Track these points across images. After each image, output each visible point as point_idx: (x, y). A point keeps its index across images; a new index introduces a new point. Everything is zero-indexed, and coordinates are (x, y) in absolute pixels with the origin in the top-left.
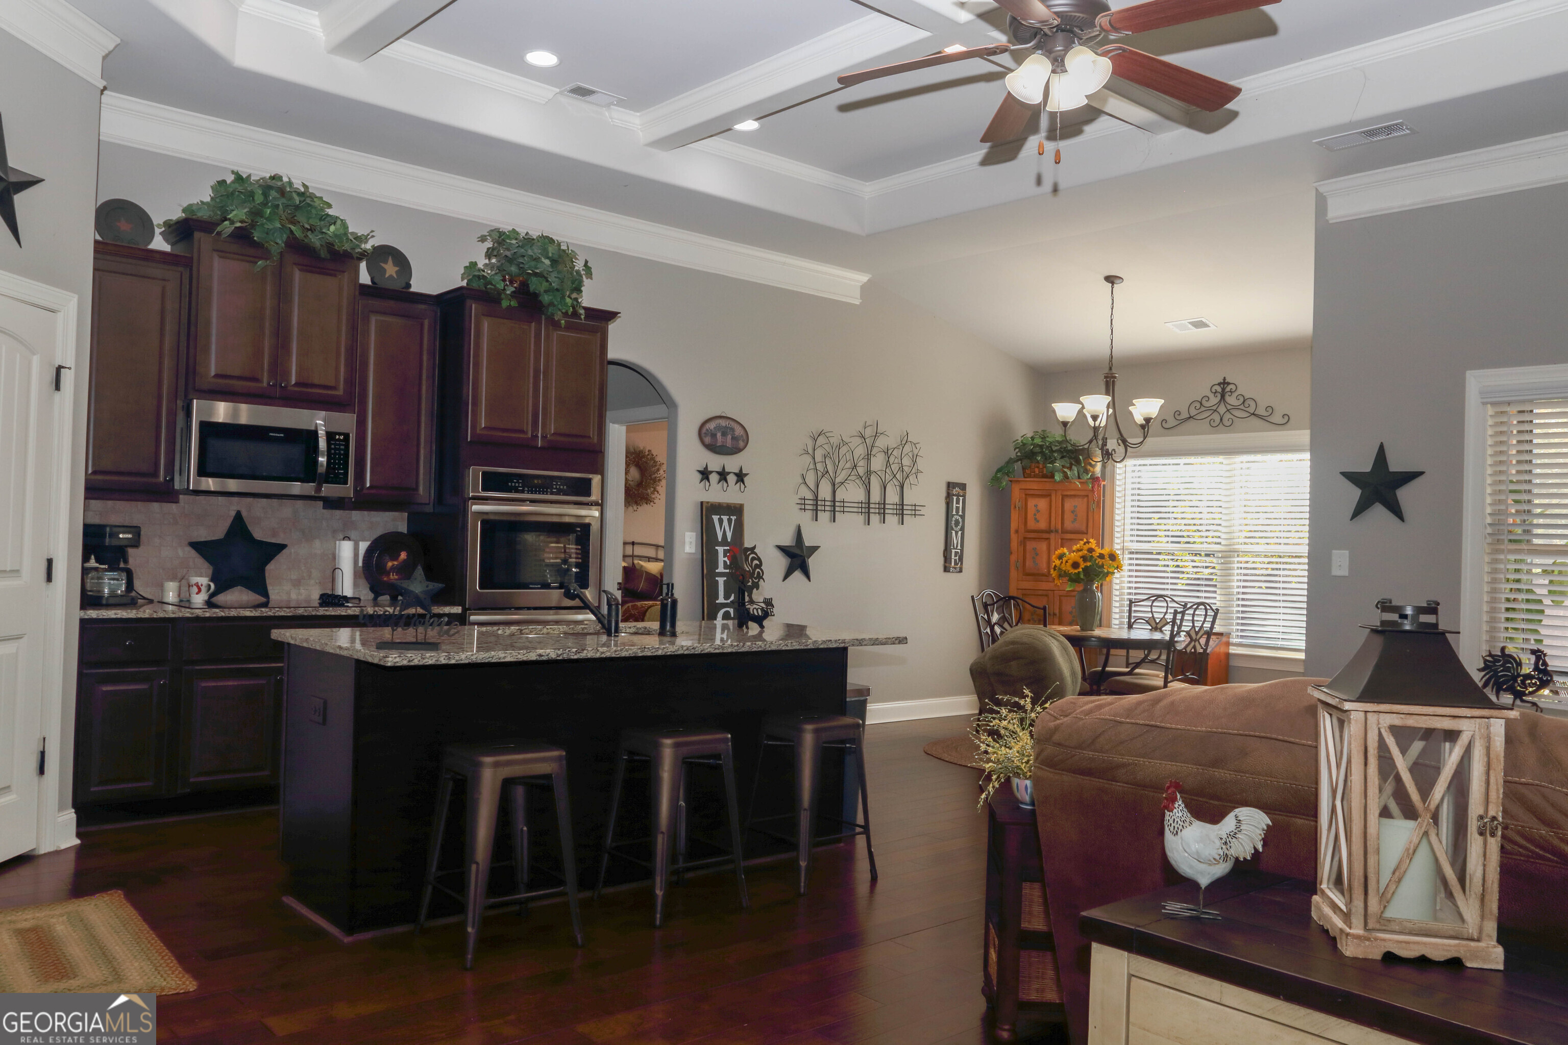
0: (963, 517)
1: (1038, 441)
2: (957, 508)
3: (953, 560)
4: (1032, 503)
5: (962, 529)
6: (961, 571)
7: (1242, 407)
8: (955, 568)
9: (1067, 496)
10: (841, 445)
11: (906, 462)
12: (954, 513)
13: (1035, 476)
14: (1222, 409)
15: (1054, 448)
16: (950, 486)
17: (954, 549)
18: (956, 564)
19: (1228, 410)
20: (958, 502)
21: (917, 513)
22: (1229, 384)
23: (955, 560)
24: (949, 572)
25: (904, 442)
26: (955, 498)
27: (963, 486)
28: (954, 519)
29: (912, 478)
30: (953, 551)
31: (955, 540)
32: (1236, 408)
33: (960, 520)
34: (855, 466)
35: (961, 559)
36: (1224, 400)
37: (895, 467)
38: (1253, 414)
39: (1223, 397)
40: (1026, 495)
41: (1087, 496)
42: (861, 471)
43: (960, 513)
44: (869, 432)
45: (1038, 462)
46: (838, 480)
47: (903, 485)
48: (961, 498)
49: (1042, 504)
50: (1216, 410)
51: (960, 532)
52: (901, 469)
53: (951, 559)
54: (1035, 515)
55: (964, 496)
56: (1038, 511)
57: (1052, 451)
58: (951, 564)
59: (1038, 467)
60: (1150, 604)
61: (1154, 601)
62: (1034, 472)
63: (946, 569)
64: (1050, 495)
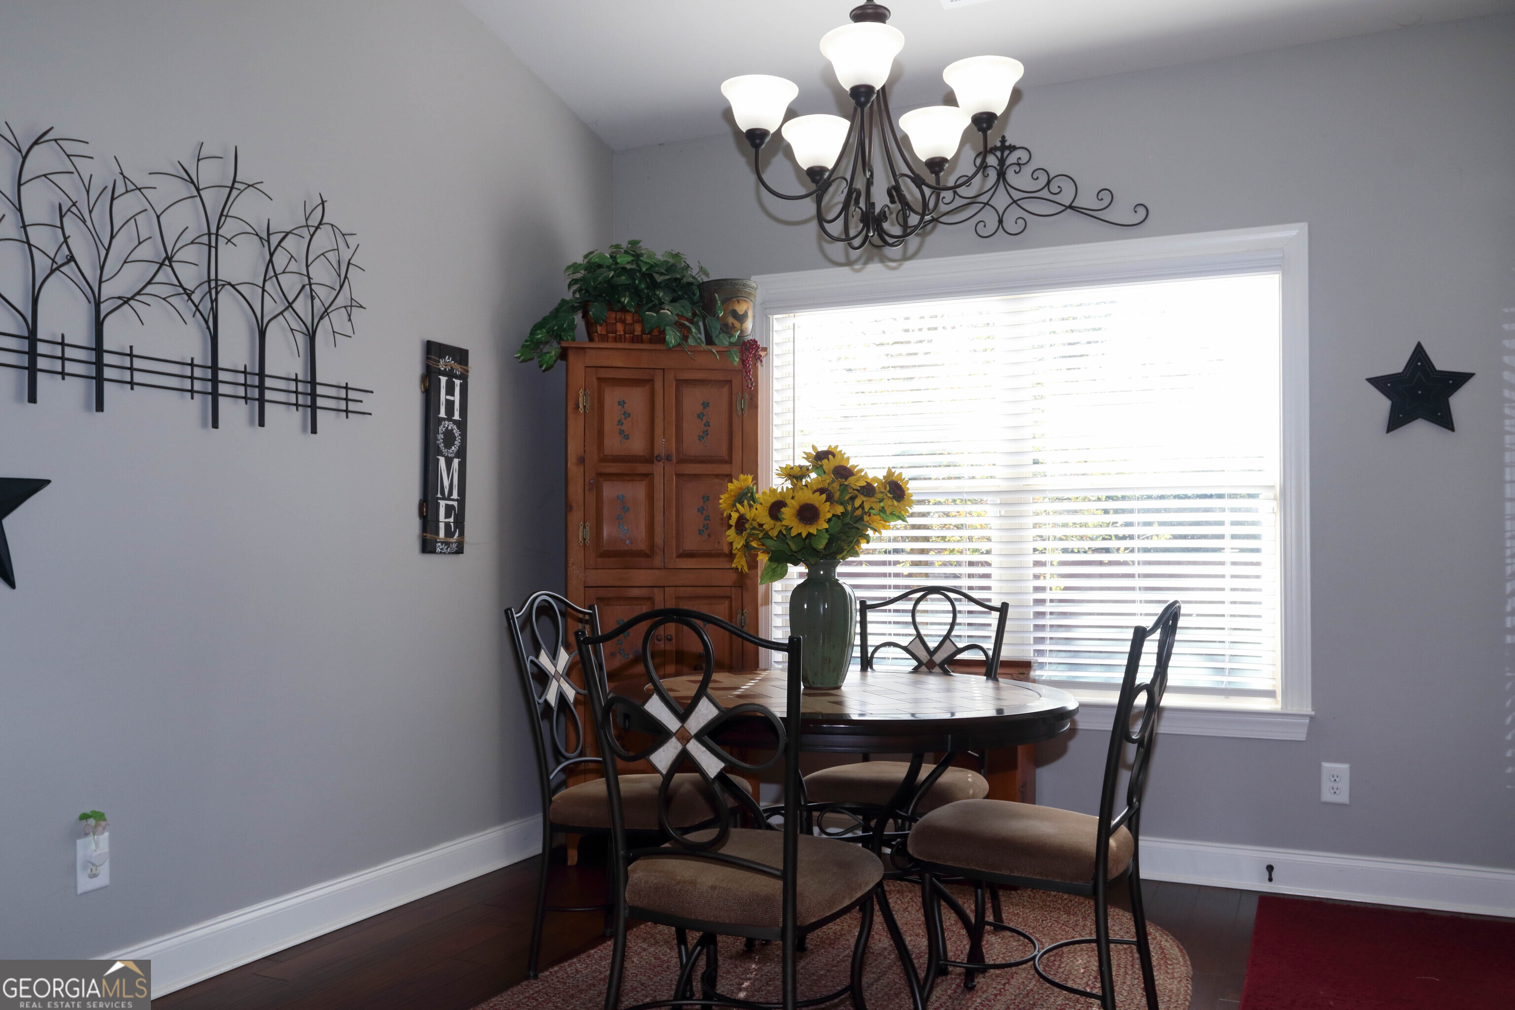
0: (462, 425)
1: (624, 260)
2: (450, 405)
3: (442, 526)
4: (612, 397)
5: (462, 454)
6: (460, 551)
7: (1045, 194)
8: (448, 544)
9: (687, 382)
10: (120, 189)
11: (321, 273)
12: (443, 414)
13: (617, 339)
14: (1001, 200)
15: (659, 279)
16: (433, 350)
17: (444, 498)
18: (449, 533)
19: (1015, 202)
20: (450, 391)
21: (352, 406)
22: (1013, 148)
23: (447, 525)
24: (433, 552)
25: (314, 221)
26: (443, 380)
27: (461, 356)
28: (441, 429)
29: (338, 318)
30: (442, 503)
31: (447, 478)
32: (1031, 195)
33: (457, 432)
34: (169, 258)
35: (460, 522)
36: (1005, 180)
37: (291, 283)
38: (1071, 207)
39: (1001, 175)
40: (599, 379)
41: (730, 382)
42: (190, 276)
43: (457, 416)
44: (208, 174)
45: (624, 309)
46: (108, 290)
47: (314, 332)
48: (457, 382)
49: (636, 398)
50: (987, 204)
51: (456, 462)
52: (308, 286)
53: (437, 521)
54: (620, 423)
55: (464, 377)
56: (627, 415)
57: (654, 285)
58: (437, 533)
59: (623, 321)
60: (911, 607)
61: (918, 601)
62: (615, 332)
63: (427, 547)
64: (651, 381)
